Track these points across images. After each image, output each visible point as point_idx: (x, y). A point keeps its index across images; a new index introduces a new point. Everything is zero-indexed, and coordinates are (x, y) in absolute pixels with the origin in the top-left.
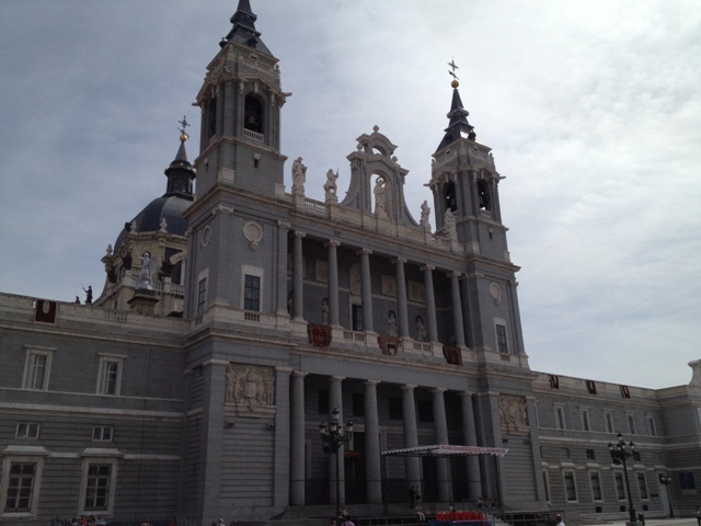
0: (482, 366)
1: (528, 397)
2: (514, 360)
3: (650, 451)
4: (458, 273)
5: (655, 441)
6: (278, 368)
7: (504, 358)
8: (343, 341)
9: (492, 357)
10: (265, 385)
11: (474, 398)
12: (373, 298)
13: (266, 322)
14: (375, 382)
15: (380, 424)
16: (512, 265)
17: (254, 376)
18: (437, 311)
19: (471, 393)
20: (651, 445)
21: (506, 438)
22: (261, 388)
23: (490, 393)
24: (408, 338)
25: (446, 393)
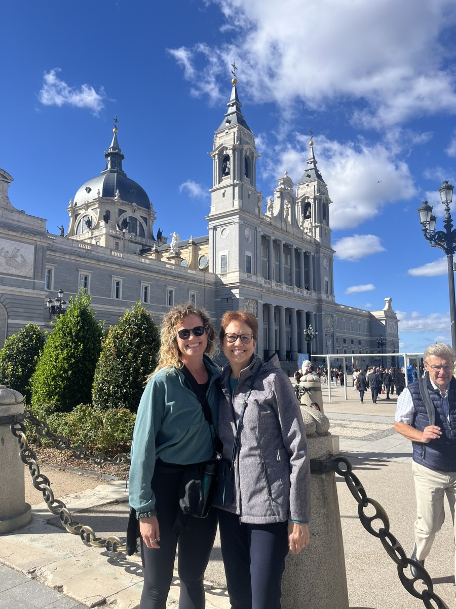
0: (320, 301)
1: (334, 316)
2: (330, 297)
3: (365, 340)
4: (313, 254)
5: (366, 335)
6: (259, 301)
7: (328, 297)
8: (275, 288)
9: (324, 296)
10: (254, 309)
11: (315, 315)
12: (284, 267)
13: (254, 279)
14: (285, 307)
15: (286, 327)
16: (332, 250)
17: (251, 305)
18: (296, 271)
19: (314, 313)
20: (365, 338)
21: (327, 333)
22: (252, 310)
23: (323, 313)
24: (295, 286)
25: (306, 313)
